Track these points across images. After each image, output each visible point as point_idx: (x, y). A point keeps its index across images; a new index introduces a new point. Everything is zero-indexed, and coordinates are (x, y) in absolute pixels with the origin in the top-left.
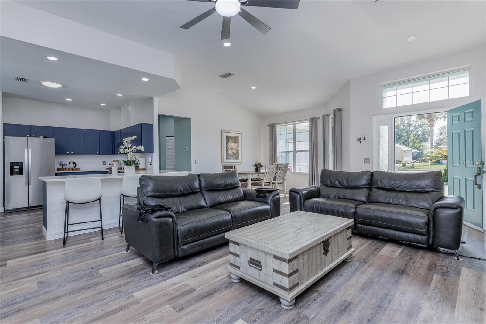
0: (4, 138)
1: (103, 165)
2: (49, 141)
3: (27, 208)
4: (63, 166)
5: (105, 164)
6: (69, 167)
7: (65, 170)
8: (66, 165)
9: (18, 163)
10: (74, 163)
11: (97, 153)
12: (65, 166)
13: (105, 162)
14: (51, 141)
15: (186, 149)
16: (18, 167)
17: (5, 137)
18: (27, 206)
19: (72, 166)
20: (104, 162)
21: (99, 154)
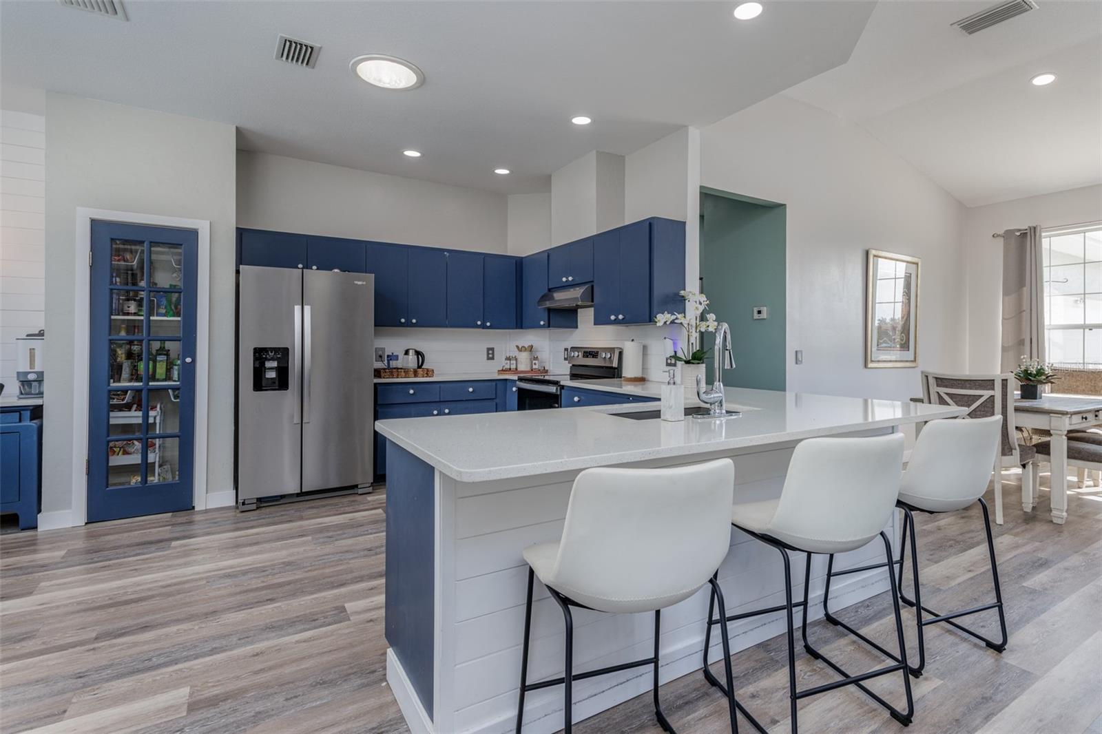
0: (238, 272)
1: (489, 358)
2: (360, 283)
3: (298, 495)
4: (391, 362)
5: (493, 358)
6: (405, 366)
7: (395, 374)
8: (396, 358)
9: (276, 350)
10: (418, 353)
11: (479, 323)
12: (394, 362)
13: (493, 349)
14: (365, 282)
15: (759, 312)
16: (275, 364)
17: (241, 267)
18: (299, 492)
19: (412, 360)
20: (490, 352)
21: (483, 326)
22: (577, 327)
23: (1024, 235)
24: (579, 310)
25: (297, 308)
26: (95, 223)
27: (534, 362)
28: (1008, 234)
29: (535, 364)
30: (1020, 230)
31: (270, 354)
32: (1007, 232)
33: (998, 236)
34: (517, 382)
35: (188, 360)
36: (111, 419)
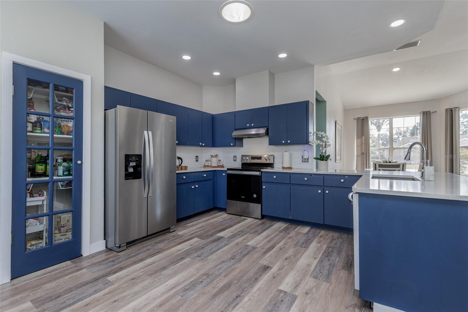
22: (243, 147)
23: (363, 119)
24: (244, 139)
25: (146, 132)
26: (16, 65)
27: (219, 162)
28: (358, 119)
29: (220, 163)
30: (362, 118)
31: (133, 158)
32: (358, 118)
33: (355, 119)
34: (228, 171)
35: (79, 162)
36: (27, 203)
